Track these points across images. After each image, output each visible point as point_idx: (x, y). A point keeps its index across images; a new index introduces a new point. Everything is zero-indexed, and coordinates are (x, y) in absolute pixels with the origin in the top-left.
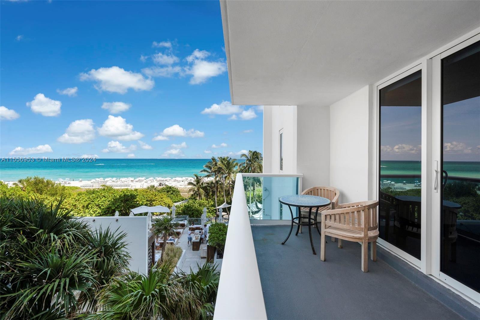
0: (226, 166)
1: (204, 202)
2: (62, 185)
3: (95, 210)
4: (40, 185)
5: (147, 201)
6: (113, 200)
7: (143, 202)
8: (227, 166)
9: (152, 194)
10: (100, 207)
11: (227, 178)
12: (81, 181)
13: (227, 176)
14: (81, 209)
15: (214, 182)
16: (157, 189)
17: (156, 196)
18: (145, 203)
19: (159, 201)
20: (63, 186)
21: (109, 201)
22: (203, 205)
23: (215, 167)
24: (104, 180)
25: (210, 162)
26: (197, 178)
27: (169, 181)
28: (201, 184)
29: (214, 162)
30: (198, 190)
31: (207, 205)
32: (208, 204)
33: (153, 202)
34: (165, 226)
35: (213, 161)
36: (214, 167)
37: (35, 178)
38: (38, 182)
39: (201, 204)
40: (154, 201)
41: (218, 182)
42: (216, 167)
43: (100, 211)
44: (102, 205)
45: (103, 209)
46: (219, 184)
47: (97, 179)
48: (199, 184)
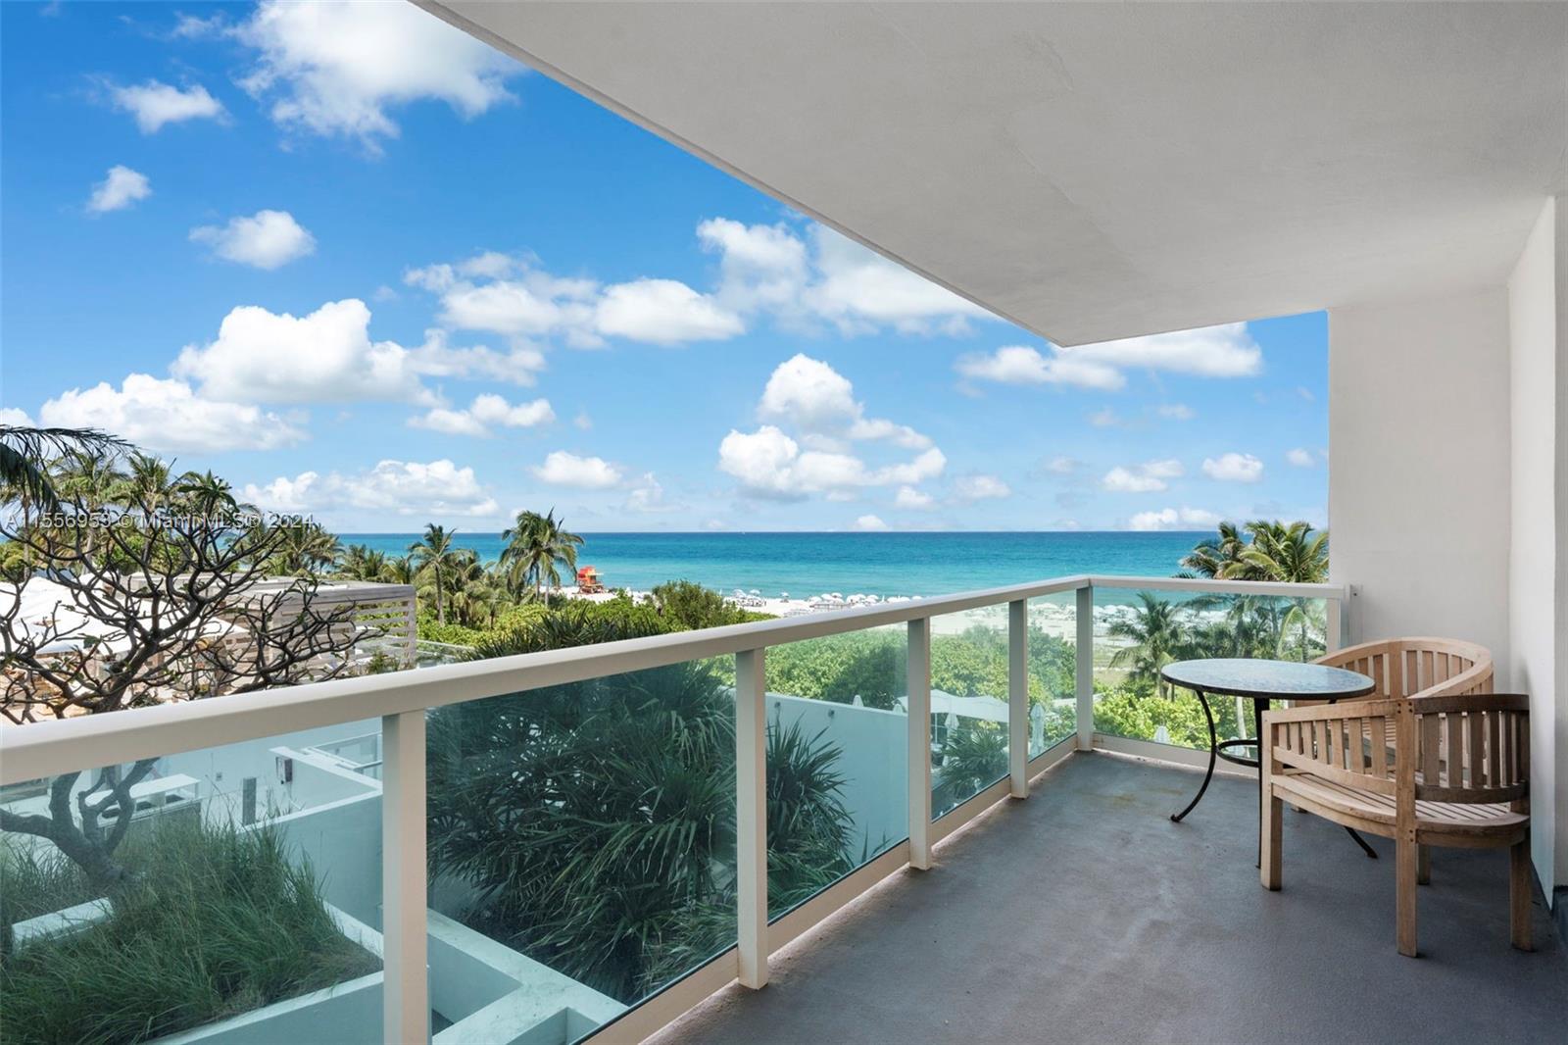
0: (1283, 562)
1: (1172, 706)
2: (738, 607)
3: (807, 684)
4: (693, 603)
5: (957, 677)
6: (852, 662)
7: (942, 680)
8: (1289, 560)
9: (977, 657)
10: (818, 680)
11: (1290, 615)
12: (786, 601)
13: (1293, 606)
14: (777, 679)
15: (1232, 629)
16: (998, 640)
17: (986, 662)
18: (949, 684)
19: (999, 684)
20: (741, 611)
21: (841, 664)
22: (1172, 720)
23: (1230, 568)
24: (844, 599)
25: (1210, 545)
26: (1151, 607)
27: (1053, 616)
28: (1167, 633)
29: (1228, 542)
30: (1156, 654)
31: (1188, 723)
32: (1194, 719)
33: (979, 686)
34: (981, 761)
35: (1224, 540)
36: (1227, 566)
37: (682, 586)
38: (688, 596)
39: (1160, 714)
40: (982, 679)
41: (1254, 632)
42: (1239, 565)
43: (820, 691)
44: (824, 674)
45: (826, 685)
46: (1255, 643)
47: (826, 596)
48: (1157, 635)
